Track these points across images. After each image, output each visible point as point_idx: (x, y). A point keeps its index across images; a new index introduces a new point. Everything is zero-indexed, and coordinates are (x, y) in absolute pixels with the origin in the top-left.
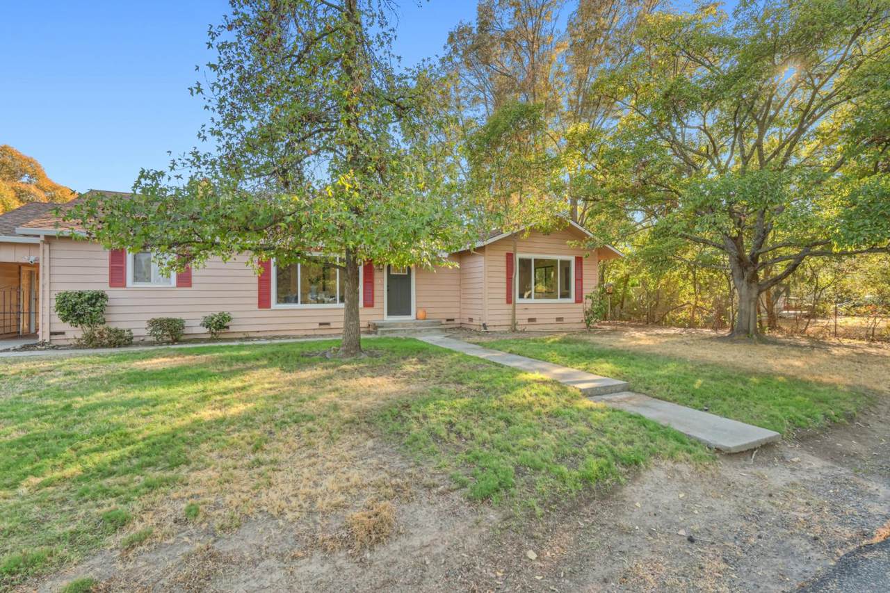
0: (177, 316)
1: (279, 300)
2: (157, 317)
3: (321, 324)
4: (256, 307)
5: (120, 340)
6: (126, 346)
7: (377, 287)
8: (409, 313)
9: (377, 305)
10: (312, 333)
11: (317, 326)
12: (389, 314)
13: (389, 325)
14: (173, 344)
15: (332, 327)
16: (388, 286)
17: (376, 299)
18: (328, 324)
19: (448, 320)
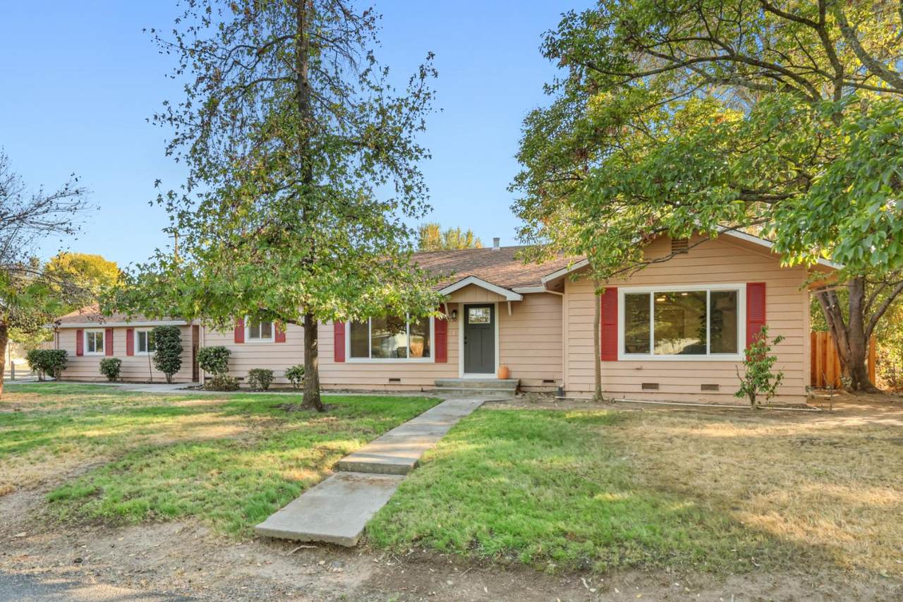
0: (265, 368)
1: (353, 355)
2: (254, 368)
3: (391, 380)
4: (332, 361)
5: (232, 387)
6: (235, 390)
7: (450, 340)
8: (492, 371)
9: (450, 360)
10: (382, 388)
11: (387, 382)
12: (467, 370)
13: (467, 384)
14: (262, 391)
15: (402, 383)
16: (465, 338)
17: (450, 354)
18: (399, 380)
19: (546, 381)
